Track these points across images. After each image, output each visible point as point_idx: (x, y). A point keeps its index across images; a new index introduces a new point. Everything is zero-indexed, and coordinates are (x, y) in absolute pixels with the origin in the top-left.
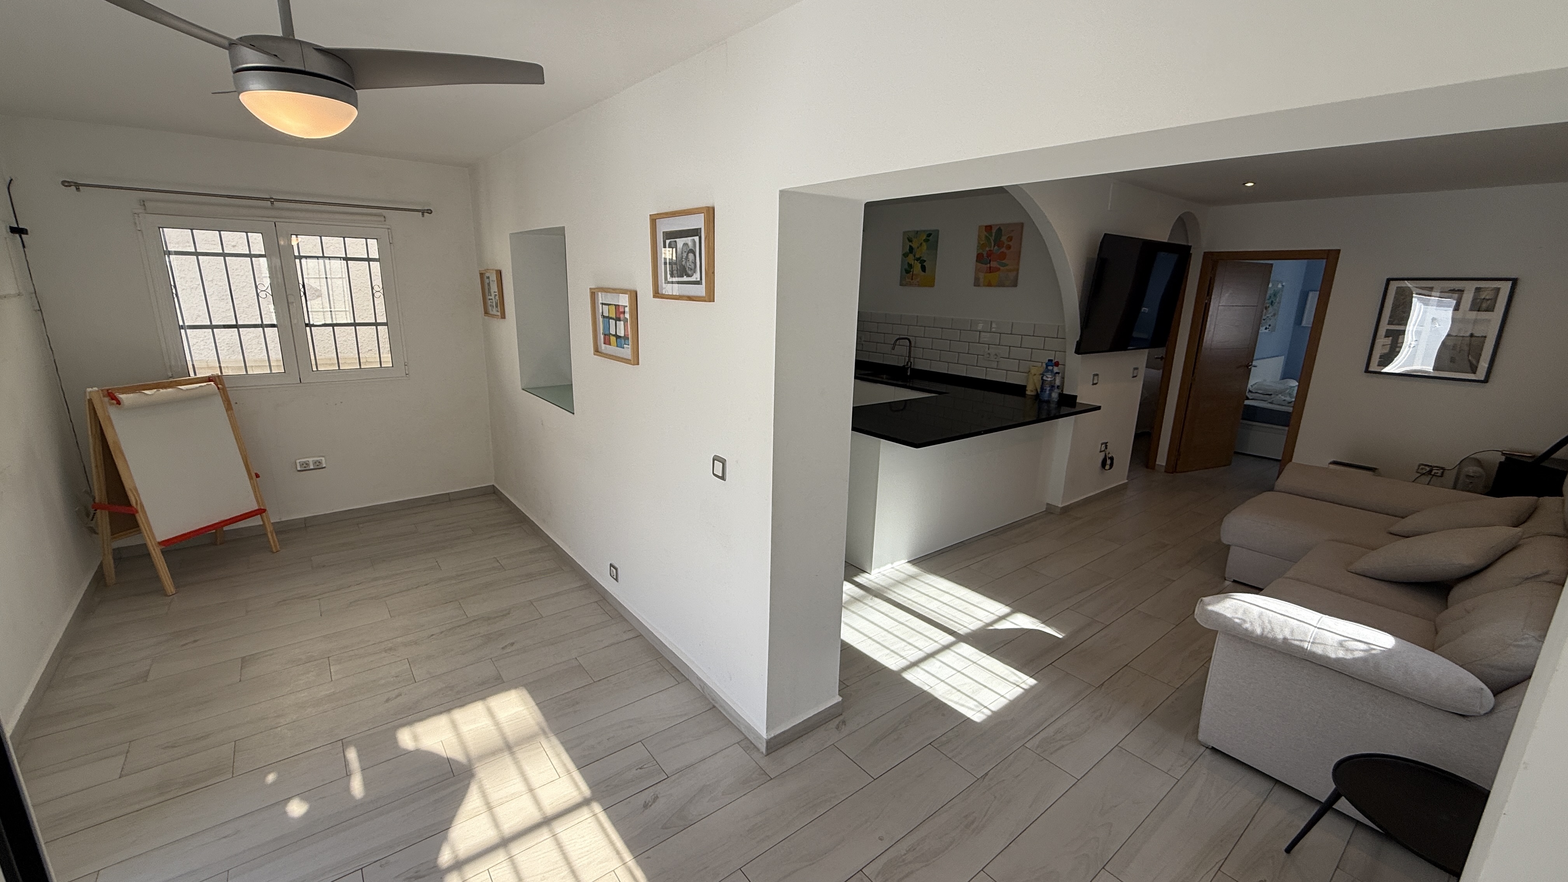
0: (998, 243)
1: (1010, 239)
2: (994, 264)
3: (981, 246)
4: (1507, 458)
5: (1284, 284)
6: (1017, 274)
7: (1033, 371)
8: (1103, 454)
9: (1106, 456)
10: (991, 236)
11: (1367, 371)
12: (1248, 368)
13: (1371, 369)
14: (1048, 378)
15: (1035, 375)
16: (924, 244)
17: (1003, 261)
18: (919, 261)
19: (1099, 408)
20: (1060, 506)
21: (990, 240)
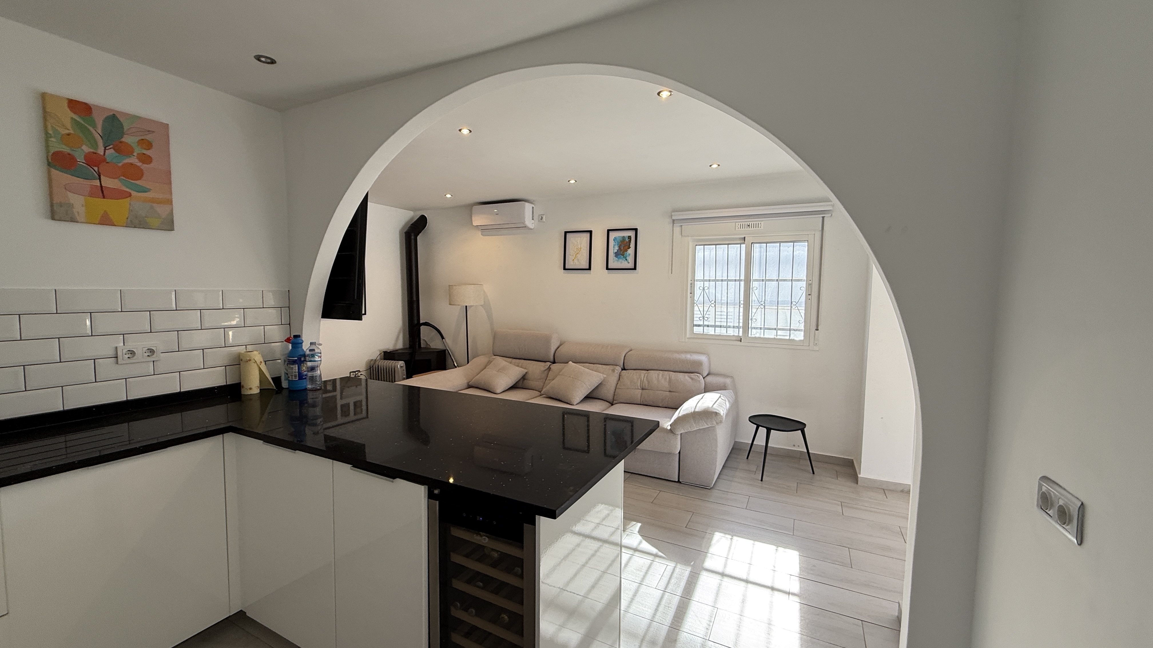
0: (117, 145)
1: (147, 144)
3: (56, 135)
6: (172, 208)
10: (94, 127)
21: (91, 133)
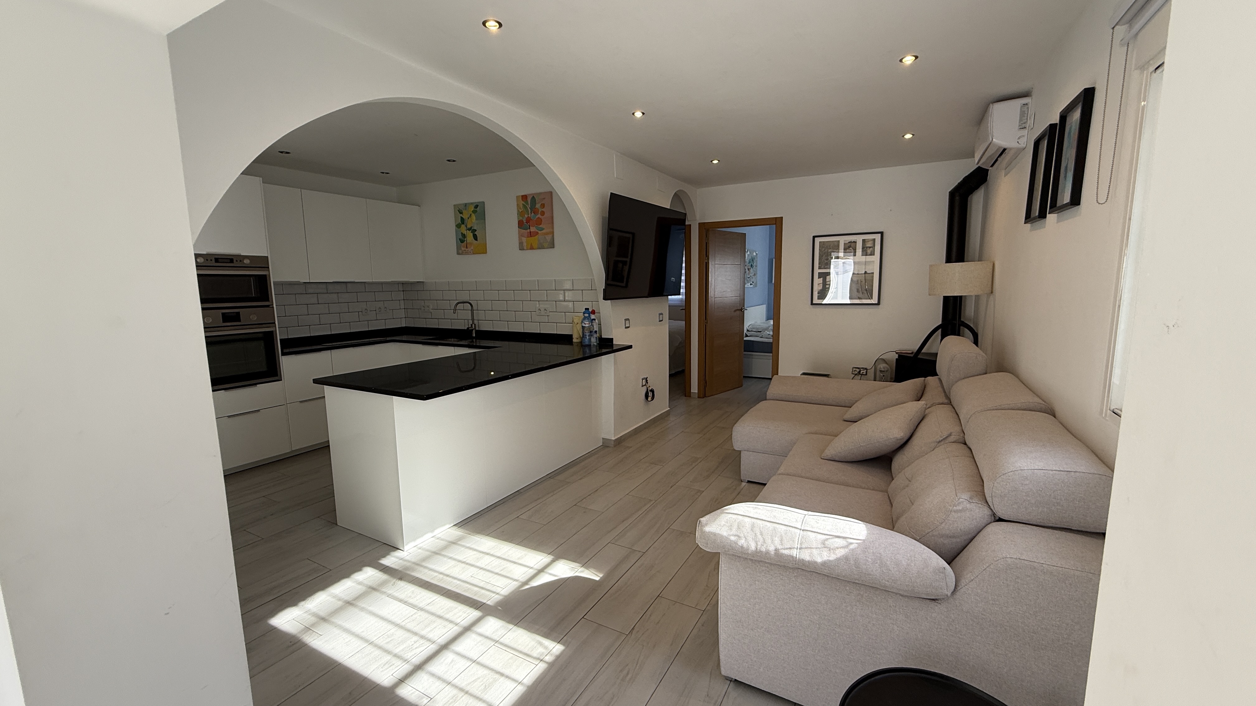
0: (534, 211)
1: (543, 206)
2: (533, 229)
3: (520, 214)
4: (899, 356)
5: (757, 253)
6: (553, 236)
7: (576, 321)
8: (645, 388)
9: (647, 389)
10: (528, 204)
11: (812, 304)
12: (742, 311)
13: (814, 302)
14: (586, 324)
15: (578, 323)
16: (473, 215)
17: (540, 226)
18: (471, 231)
19: (630, 347)
20: (613, 439)
21: (527, 208)
